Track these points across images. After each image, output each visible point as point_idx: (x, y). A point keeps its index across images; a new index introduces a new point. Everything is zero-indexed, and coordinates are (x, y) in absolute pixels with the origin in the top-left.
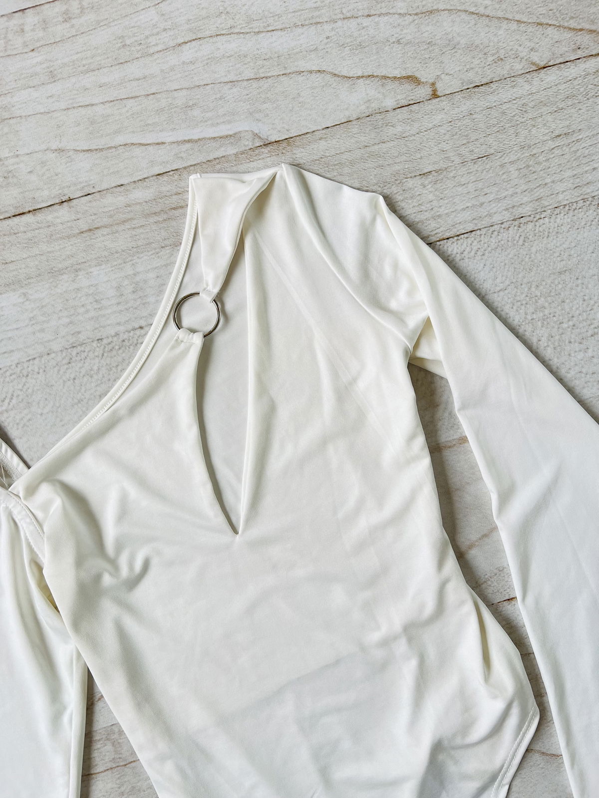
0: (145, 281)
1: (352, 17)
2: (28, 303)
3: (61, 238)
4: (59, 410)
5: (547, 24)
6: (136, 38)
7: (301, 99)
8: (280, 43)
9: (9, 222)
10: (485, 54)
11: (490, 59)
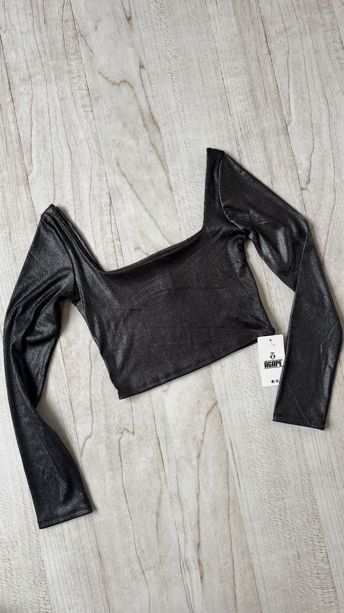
0: (239, 77)
1: (334, 161)
2: (234, 36)
3: (256, 50)
4: (194, 44)
5: (328, 235)
6: (329, 82)
7: (303, 139)
8: (325, 133)
9: (263, 33)
10: (317, 210)
11: (315, 212)
